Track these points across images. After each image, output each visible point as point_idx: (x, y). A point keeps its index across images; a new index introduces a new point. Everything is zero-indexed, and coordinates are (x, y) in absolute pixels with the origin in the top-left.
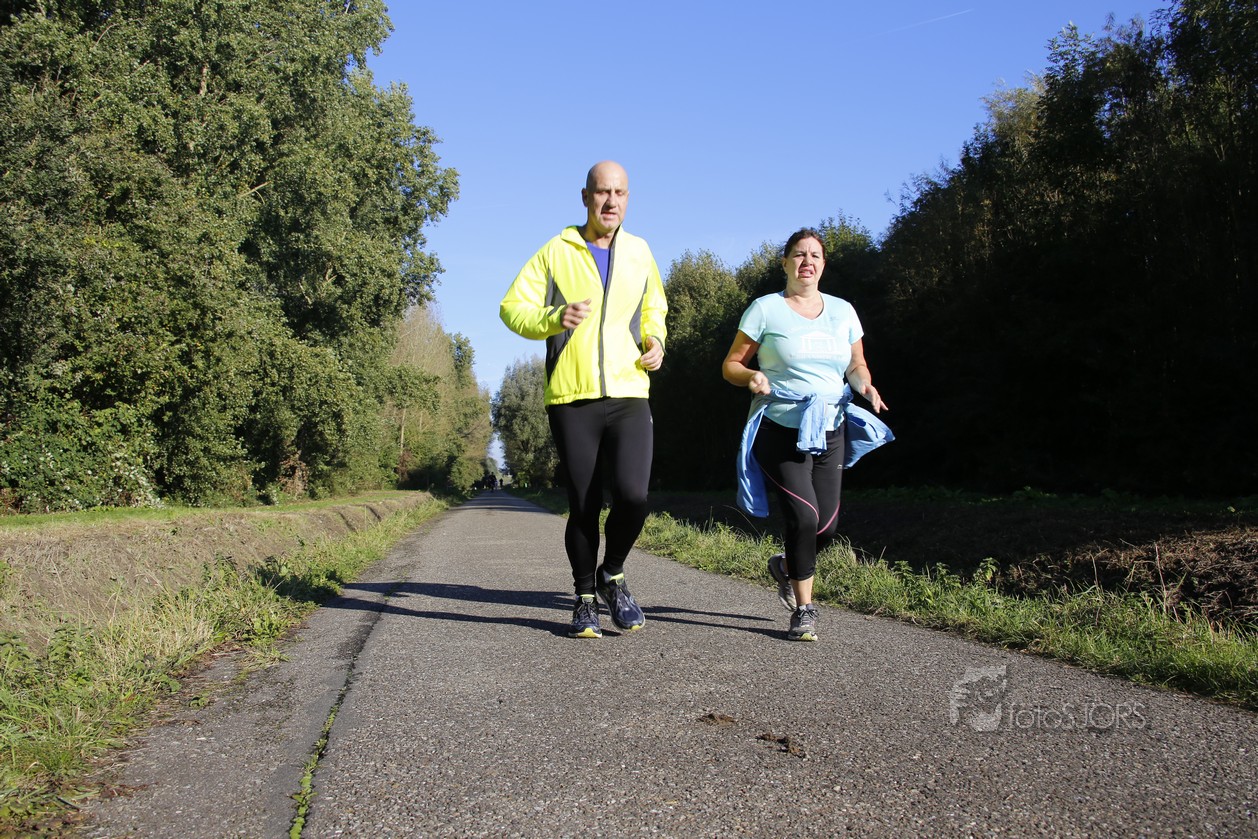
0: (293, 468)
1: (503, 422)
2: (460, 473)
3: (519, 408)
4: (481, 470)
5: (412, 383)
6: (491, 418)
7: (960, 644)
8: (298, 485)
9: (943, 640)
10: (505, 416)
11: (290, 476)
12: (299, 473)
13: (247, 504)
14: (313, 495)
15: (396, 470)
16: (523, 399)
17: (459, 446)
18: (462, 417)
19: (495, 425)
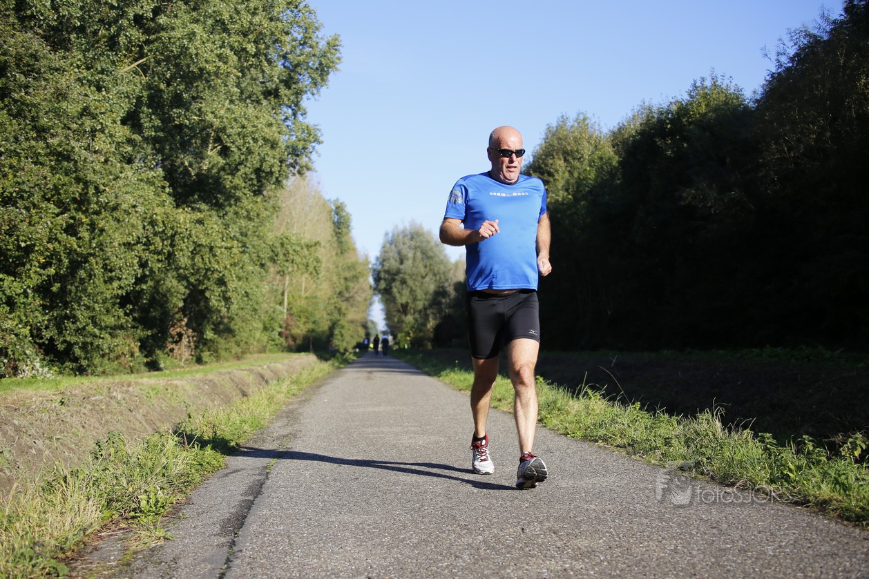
0: (180, 335)
1: (383, 285)
2: (342, 335)
3: (398, 272)
4: (362, 332)
5: (294, 251)
6: (371, 281)
7: (820, 522)
8: (184, 350)
9: (803, 516)
10: (385, 280)
11: (176, 342)
12: (185, 341)
13: (134, 371)
14: (199, 361)
15: (280, 334)
16: (402, 262)
17: (339, 310)
18: (342, 281)
19: (375, 289)
